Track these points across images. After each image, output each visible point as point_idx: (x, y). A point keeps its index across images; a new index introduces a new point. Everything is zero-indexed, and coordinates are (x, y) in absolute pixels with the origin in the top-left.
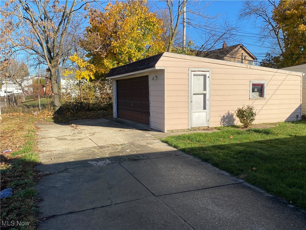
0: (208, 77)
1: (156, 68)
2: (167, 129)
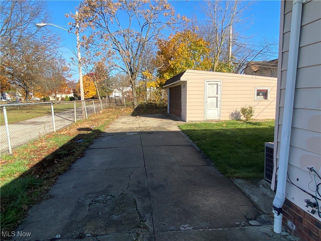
0: (220, 85)
1: (181, 80)
2: (188, 119)
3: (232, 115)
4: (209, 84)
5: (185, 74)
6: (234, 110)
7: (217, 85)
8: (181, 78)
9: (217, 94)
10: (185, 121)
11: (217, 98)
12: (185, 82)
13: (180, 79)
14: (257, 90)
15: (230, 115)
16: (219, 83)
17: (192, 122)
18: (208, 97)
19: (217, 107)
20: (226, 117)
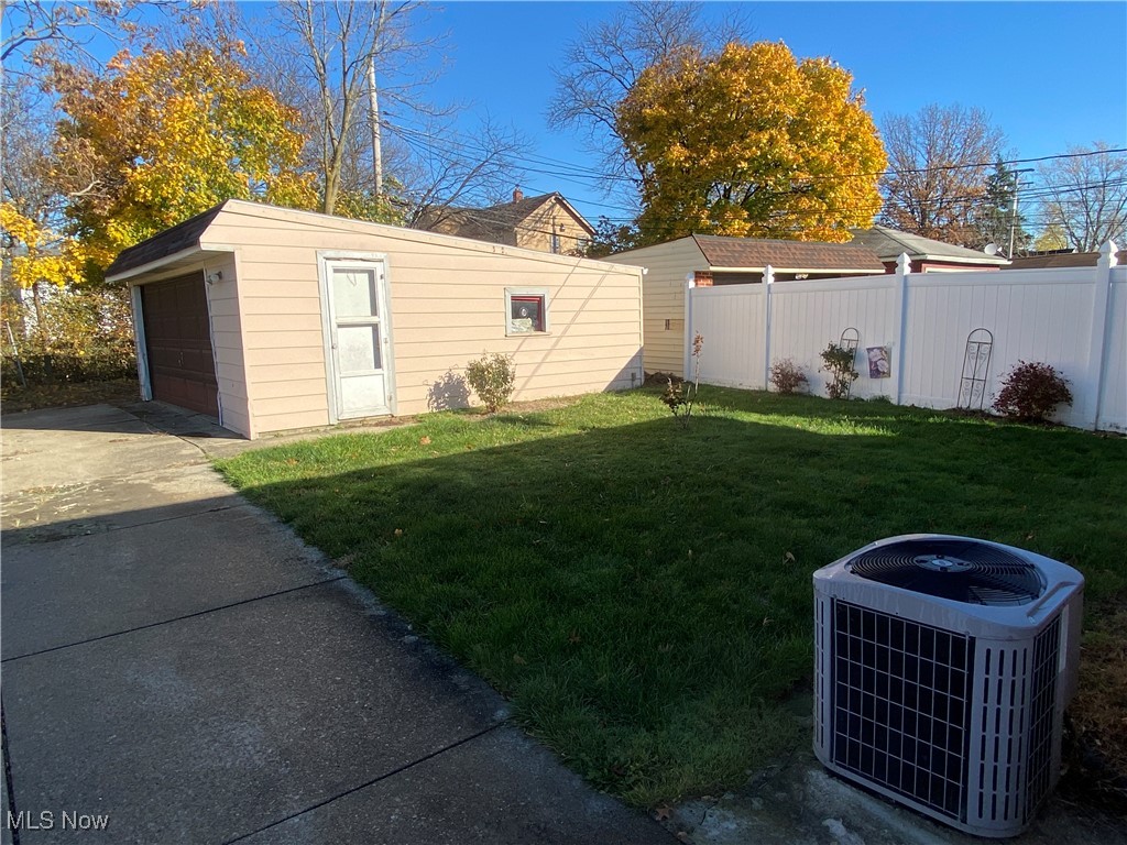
0: (382, 277)
1: (204, 247)
2: (256, 427)
3: (437, 391)
4: (336, 271)
5: (220, 218)
6: (443, 374)
7: (371, 273)
8: (202, 239)
9: (374, 312)
10: (243, 436)
11: (375, 328)
12: (226, 259)
13: (196, 242)
14: (514, 298)
15: (431, 395)
16: (379, 269)
17: (277, 435)
18: (339, 326)
19: (378, 365)
20: (415, 402)
